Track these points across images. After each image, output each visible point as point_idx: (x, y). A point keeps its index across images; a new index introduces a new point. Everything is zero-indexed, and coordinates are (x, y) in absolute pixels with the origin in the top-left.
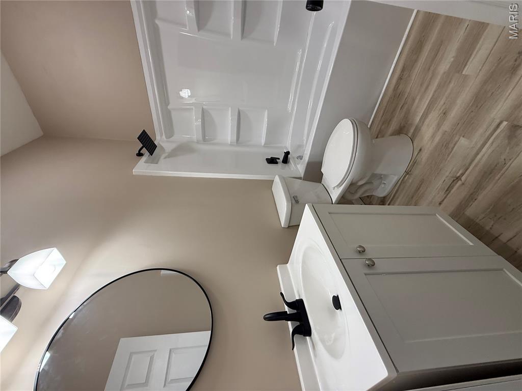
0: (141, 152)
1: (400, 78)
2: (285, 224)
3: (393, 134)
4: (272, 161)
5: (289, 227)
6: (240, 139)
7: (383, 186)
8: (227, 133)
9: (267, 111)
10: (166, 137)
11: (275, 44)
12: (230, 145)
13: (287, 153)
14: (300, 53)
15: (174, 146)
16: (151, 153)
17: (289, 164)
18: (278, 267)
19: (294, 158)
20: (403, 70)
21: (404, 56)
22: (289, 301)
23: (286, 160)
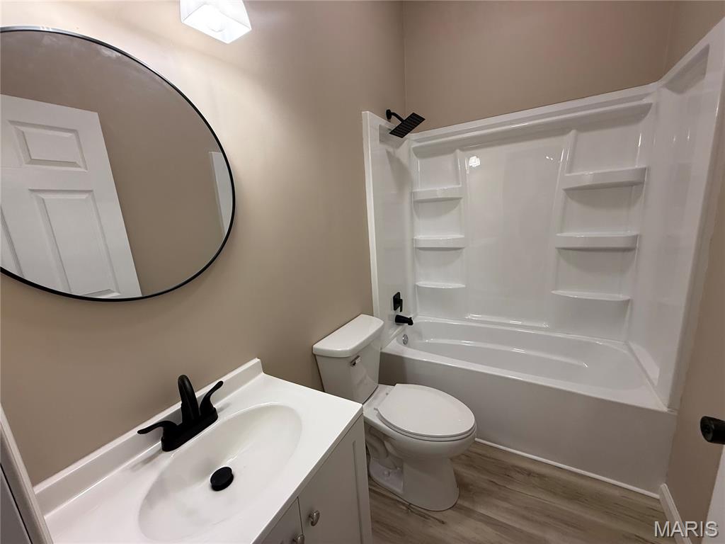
0: (393, 116)
1: (530, 473)
2: (317, 349)
3: (457, 475)
4: (397, 302)
5: (315, 355)
6: (422, 252)
7: (386, 473)
8: (429, 233)
9: (464, 286)
10: (416, 147)
11: (553, 292)
12: (413, 239)
13: (410, 322)
14: (544, 325)
15: (404, 160)
16: (393, 132)
17: (395, 325)
18: (257, 360)
19: (404, 330)
20: (541, 476)
21: (557, 474)
22: (212, 399)
23: (400, 320)
